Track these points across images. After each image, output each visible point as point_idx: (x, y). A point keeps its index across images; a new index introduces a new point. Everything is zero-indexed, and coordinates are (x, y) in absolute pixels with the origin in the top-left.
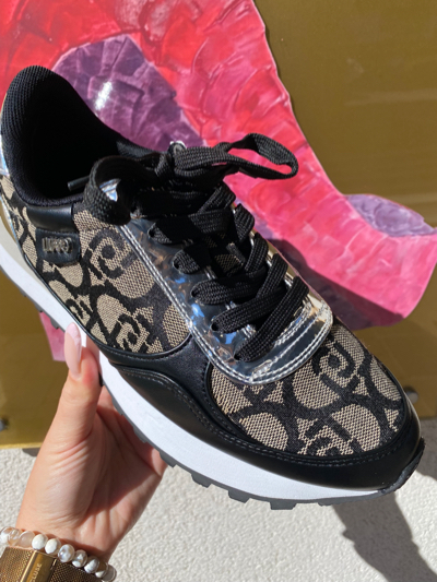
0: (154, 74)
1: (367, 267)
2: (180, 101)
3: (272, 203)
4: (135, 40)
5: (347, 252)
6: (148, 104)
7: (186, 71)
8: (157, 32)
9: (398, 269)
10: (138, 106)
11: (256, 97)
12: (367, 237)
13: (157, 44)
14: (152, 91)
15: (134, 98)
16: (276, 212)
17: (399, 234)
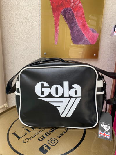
0: (73, 12)
1: (91, 36)
2: (75, 15)
4: (71, 8)
5: (89, 34)
7: (76, 12)
8: (73, 8)
9: (94, 37)
10: (70, 15)
11: (82, 16)
12: (91, 33)
13: (73, 9)
14: (72, 13)
17: (94, 33)
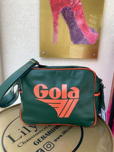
0: (72, 11)
2: (74, 14)
3: (82, 27)
4: (71, 7)
5: (89, 34)
6: (71, 14)
7: (75, 11)
8: (73, 7)
9: (94, 37)
12: (91, 32)
15: (70, 13)
16: (82, 28)
17: (94, 33)
